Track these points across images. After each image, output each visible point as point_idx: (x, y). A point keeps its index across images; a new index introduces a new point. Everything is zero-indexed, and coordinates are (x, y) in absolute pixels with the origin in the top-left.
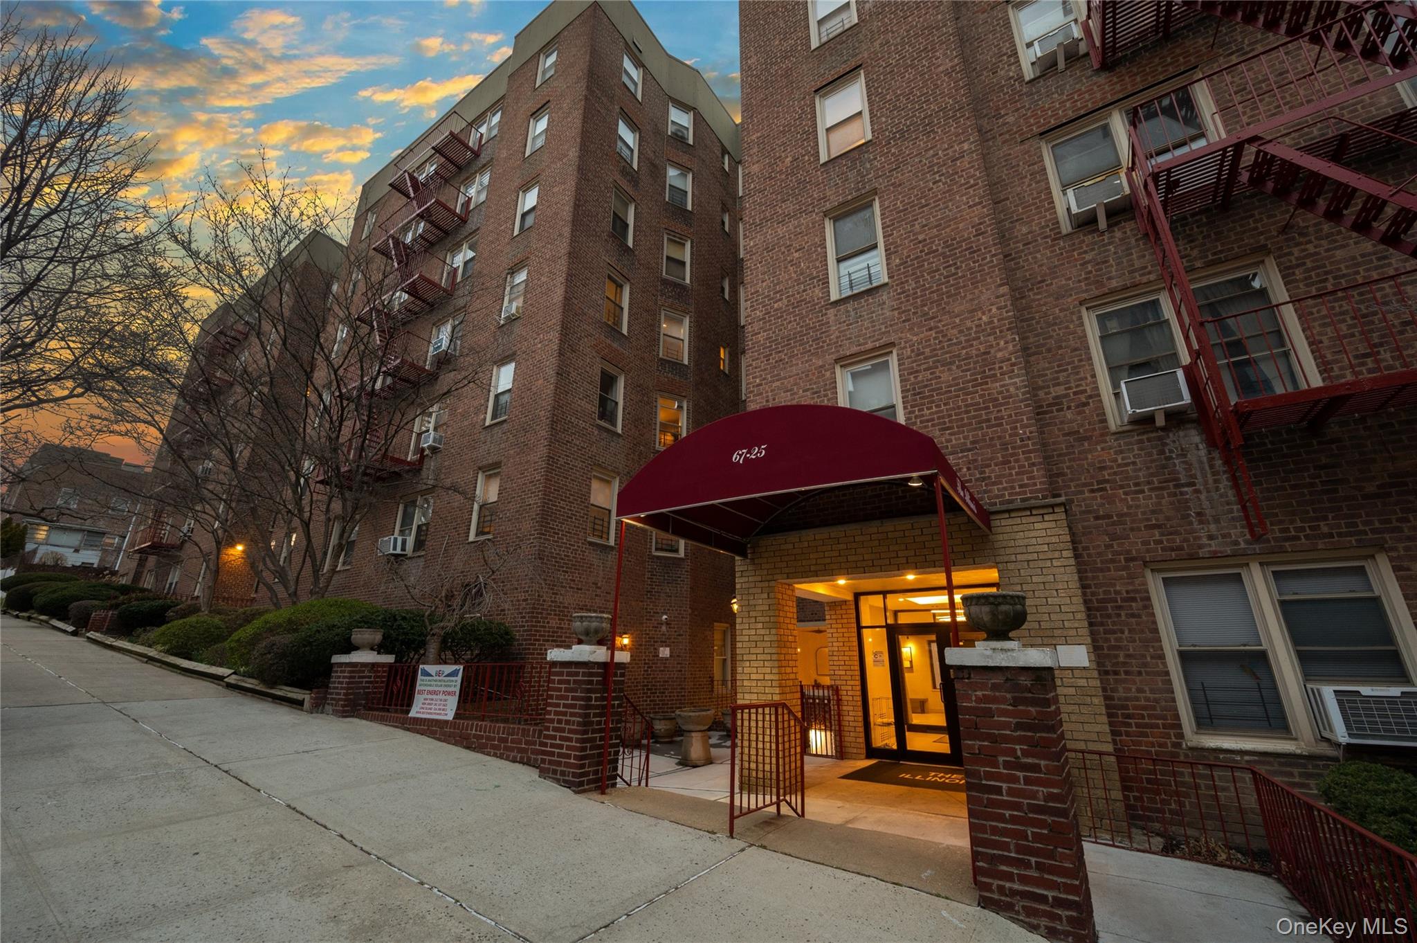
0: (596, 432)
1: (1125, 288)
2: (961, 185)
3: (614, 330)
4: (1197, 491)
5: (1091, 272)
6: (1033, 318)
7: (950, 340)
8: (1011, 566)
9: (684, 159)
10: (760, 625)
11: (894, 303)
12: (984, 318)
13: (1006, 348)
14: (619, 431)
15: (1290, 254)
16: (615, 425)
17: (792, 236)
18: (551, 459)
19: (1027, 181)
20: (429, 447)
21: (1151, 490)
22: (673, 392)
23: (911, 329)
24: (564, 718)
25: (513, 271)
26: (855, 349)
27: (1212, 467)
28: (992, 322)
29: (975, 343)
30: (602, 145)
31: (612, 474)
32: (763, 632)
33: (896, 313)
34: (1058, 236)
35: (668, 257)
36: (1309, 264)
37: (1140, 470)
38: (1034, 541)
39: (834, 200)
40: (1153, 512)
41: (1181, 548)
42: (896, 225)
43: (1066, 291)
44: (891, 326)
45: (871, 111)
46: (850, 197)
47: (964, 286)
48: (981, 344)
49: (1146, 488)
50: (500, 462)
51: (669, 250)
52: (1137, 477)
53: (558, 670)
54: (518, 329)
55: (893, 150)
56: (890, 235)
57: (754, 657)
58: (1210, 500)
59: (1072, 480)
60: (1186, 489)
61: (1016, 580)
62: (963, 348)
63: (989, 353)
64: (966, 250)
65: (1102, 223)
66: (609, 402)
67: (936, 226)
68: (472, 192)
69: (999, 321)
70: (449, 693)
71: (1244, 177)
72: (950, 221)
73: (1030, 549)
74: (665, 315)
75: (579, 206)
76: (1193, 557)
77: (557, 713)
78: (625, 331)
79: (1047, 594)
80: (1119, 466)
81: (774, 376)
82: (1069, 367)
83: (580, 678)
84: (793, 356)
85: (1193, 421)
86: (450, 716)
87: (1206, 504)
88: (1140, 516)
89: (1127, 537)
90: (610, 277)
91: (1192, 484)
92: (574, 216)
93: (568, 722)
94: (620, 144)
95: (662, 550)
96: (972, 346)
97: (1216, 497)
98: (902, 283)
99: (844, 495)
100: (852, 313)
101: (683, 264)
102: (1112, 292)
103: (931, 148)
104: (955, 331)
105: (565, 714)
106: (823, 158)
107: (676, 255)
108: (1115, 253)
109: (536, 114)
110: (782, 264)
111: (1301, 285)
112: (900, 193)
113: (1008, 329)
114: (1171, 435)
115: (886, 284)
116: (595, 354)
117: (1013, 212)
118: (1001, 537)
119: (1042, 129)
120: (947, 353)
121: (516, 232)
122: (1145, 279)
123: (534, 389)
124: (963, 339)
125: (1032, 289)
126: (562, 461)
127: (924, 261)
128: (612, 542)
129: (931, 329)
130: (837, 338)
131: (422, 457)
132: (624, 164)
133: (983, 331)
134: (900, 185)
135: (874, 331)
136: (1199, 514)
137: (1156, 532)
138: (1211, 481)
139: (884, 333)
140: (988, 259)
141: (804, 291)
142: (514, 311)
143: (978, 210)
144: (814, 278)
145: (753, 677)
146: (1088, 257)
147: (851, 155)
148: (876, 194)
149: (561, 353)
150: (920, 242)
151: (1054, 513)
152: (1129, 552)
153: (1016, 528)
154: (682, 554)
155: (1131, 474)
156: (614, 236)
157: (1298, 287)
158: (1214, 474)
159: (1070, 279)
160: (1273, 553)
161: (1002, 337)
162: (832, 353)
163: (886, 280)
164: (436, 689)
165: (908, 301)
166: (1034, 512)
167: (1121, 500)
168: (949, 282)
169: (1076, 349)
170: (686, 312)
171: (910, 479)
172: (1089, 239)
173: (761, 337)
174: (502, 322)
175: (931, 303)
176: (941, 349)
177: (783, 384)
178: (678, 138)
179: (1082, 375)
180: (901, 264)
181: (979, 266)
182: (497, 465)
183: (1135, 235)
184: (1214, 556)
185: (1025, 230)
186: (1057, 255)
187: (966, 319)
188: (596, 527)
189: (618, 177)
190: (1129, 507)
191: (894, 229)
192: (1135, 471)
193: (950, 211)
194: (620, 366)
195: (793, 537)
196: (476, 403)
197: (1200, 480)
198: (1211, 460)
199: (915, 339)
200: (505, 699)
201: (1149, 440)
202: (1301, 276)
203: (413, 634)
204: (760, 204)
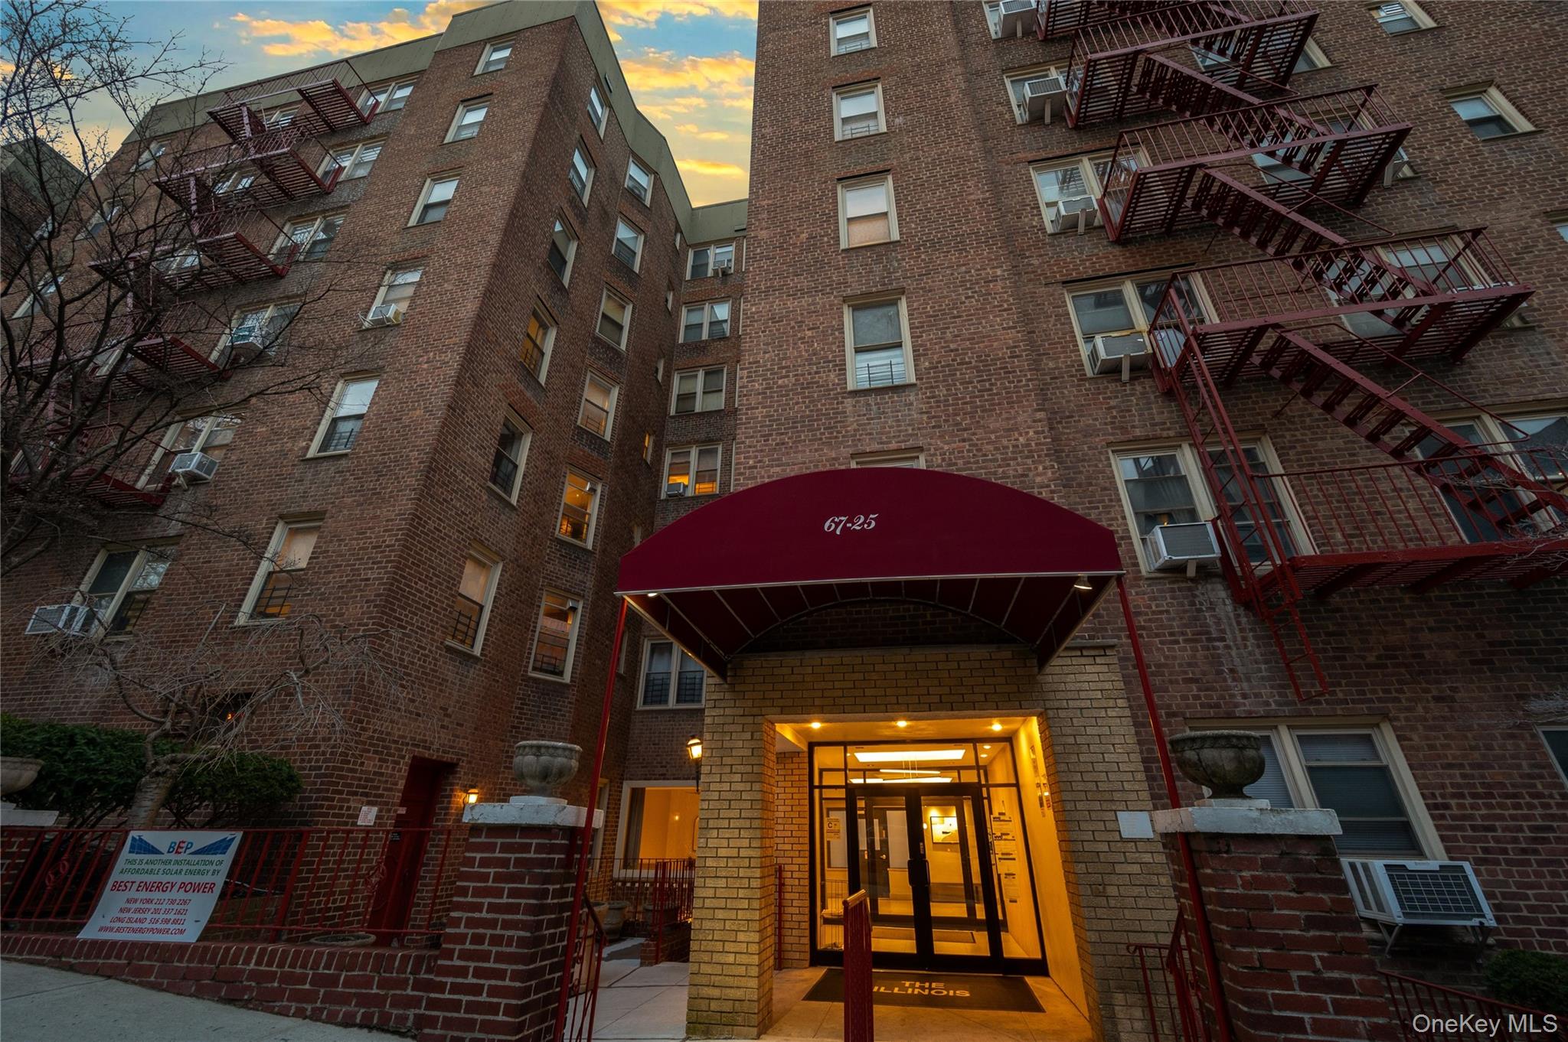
0: (485, 497)
1: (1147, 439)
2: (995, 307)
3: (529, 374)
4: (1228, 647)
5: (1115, 417)
6: (1063, 451)
7: (985, 455)
8: (1062, 713)
9: (638, 218)
10: (738, 777)
11: (924, 406)
12: (1021, 439)
13: (1045, 474)
14: (514, 500)
15: (1283, 436)
16: (509, 491)
17: (805, 313)
18: (416, 520)
19: (1052, 320)
20: (186, 474)
21: (1185, 641)
22: (588, 471)
23: (941, 437)
24: (489, 932)
25: (397, 267)
26: (876, 447)
27: (1239, 623)
28: (1029, 445)
29: (1012, 463)
30: (554, 163)
31: (496, 558)
32: (740, 787)
33: (925, 417)
34: (1083, 378)
35: (604, 315)
36: (1299, 449)
37: (1174, 619)
38: (1086, 686)
39: (856, 288)
40: (1189, 665)
41: (1217, 706)
42: (926, 328)
43: (1094, 431)
44: (919, 429)
45: (899, 215)
46: (874, 289)
47: (999, 404)
48: (1018, 464)
49: (1181, 639)
50: (325, 512)
51: (606, 306)
52: (1171, 627)
53: (483, 840)
54: (391, 339)
55: (923, 257)
56: (918, 337)
57: (725, 823)
58: (1240, 656)
59: (1108, 623)
60: (1217, 644)
61: (1069, 731)
62: (1000, 466)
63: (1027, 476)
64: (1001, 368)
65: (1125, 375)
66: (505, 462)
67: (969, 339)
68: (347, 163)
69: (1036, 444)
70: (197, 888)
71: (1256, 360)
72: (984, 337)
73: (1083, 695)
74: (591, 379)
75: (516, 217)
76: (1230, 716)
77: (471, 923)
78: (542, 379)
79: (1103, 748)
80: (1154, 613)
81: (773, 460)
82: (1100, 505)
83: (532, 855)
84: (799, 442)
85: (1216, 575)
86: (191, 934)
87: (1237, 661)
88: (1177, 668)
89: (1166, 690)
90: (535, 314)
91: (1223, 639)
92: (508, 224)
93: (496, 940)
94: (572, 173)
95: (541, 670)
96: (1009, 465)
97: (1245, 655)
98: (932, 387)
99: (858, 613)
100: (874, 408)
101: (620, 328)
102: (1136, 440)
103: (964, 265)
104: (991, 447)
105: (492, 923)
106: (843, 245)
107: (614, 315)
108: (1137, 405)
109: (470, 102)
110: (791, 340)
111: (1295, 465)
112: (930, 299)
113: (1046, 455)
114: (1200, 587)
115: (913, 385)
116: (501, 397)
117: (1040, 346)
118: (1049, 679)
119: (1064, 279)
120: (981, 468)
121: (413, 221)
122: (1165, 434)
123: (406, 420)
124: (999, 457)
125: (1060, 422)
126: (431, 525)
127: (956, 370)
128: (477, 651)
129: (964, 441)
130: (855, 430)
131: (166, 490)
132: (574, 194)
133: (1021, 452)
134: (930, 291)
135: (900, 431)
136: (1232, 671)
137: (1194, 687)
138: (1239, 639)
139: (911, 435)
140: (1024, 383)
141: (816, 373)
142: (390, 314)
143: (1012, 333)
144: (830, 362)
145: (722, 852)
146: (1113, 403)
147: (877, 249)
148: (903, 293)
149: (458, 382)
150: (952, 351)
151: (1105, 655)
152: (1169, 706)
153: (1066, 670)
154: (567, 678)
155: (1165, 622)
156: (549, 266)
157: (1292, 466)
158: (1242, 630)
159: (1096, 419)
160: (1301, 716)
161: (1041, 462)
162: (848, 446)
163: (913, 380)
164: (165, 879)
165: (939, 407)
166: (1085, 653)
167: (1158, 649)
168: (983, 396)
169: (1105, 489)
170: (616, 381)
171: (1076, 580)
172: (1112, 386)
173: (759, 413)
174: (366, 325)
175: (965, 414)
176: (975, 463)
177: (783, 470)
178: (634, 195)
179: (1113, 515)
180: (931, 368)
181: (1015, 387)
182: (318, 515)
183: (1154, 392)
184: (1250, 716)
185: (1051, 365)
186: (1083, 395)
187: (1002, 436)
188: (460, 626)
189: (566, 206)
190: (1166, 657)
191: (923, 332)
192: (1169, 619)
193: (984, 327)
194: (529, 421)
195: (792, 659)
196: (296, 424)
197: (1229, 636)
198: (1238, 616)
199: (946, 447)
200: (258, 894)
201: (1180, 589)
202: (1295, 458)
203: (110, 772)
204: (767, 272)
